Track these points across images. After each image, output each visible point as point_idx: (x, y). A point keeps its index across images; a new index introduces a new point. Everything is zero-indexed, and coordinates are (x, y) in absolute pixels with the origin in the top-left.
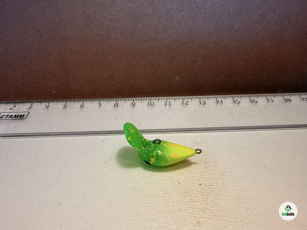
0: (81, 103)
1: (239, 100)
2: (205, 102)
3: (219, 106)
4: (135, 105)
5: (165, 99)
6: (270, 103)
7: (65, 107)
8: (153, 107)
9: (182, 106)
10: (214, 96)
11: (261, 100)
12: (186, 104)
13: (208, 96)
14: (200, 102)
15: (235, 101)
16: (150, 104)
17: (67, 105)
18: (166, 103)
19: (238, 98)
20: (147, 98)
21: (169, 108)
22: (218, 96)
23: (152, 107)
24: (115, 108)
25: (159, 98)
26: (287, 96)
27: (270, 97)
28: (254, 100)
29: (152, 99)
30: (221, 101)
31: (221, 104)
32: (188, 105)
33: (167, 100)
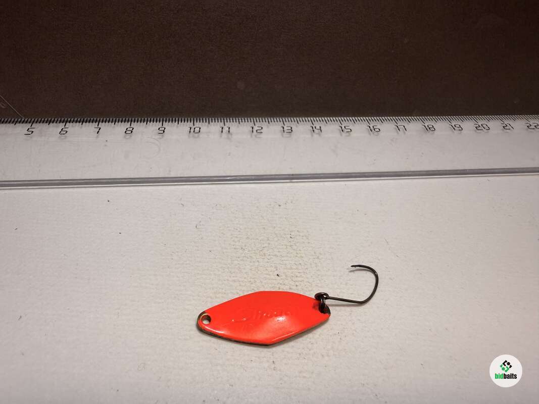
3: (316, 137)
4: (164, 131)
8: (198, 136)
9: (251, 136)
13: (298, 119)
20: (189, 119)
21: (228, 138)
24: (128, 136)
25: (210, 120)
31: (319, 134)
32: (262, 133)
33: (226, 123)
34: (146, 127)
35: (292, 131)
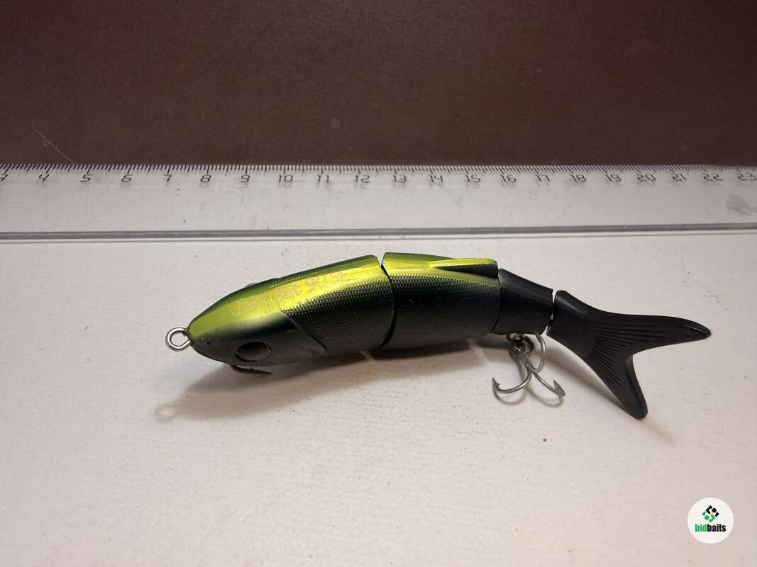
0: (124, 172)
1: (480, 177)
2: (405, 177)
3: (436, 187)
4: (248, 180)
5: (318, 169)
6: (543, 183)
7: (86, 179)
8: (290, 186)
9: (356, 186)
10: (428, 167)
11: (525, 177)
12: (364, 180)
13: (413, 167)
14: (395, 177)
15: (470, 178)
16: (283, 179)
17: (91, 175)
18: (320, 176)
19: (476, 171)
20: (279, 167)
21: (327, 188)
22: (435, 167)
23: (288, 184)
24: (204, 185)
25: (305, 167)
26: (579, 172)
27: (545, 171)
28: (510, 177)
29: (288, 169)
30: (441, 177)
31: (440, 185)
32: (368, 182)
33: (324, 171)
34: (226, 175)
35: (405, 180)
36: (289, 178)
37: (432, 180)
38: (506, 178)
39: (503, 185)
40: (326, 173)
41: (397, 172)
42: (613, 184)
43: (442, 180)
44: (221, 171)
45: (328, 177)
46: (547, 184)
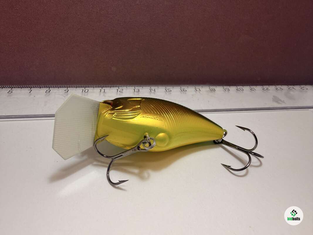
0: (9, 89)
1: (171, 89)
2: (139, 90)
5: (100, 87)
6: (198, 92)
10: (149, 85)
11: (190, 90)
12: (121, 91)
14: (134, 90)
15: (167, 90)
16: (84, 91)
18: (101, 90)
19: (170, 87)
22: (152, 86)
23: (86, 93)
26: (213, 87)
27: (199, 88)
28: (184, 89)
29: (87, 87)
30: (155, 90)
36: (86, 91)
37: (151, 91)
38: (182, 90)
39: (181, 93)
40: (104, 88)
41: (135, 87)
42: (227, 92)
43: (155, 91)
44: (56, 89)
45: (104, 90)
46: (199, 92)
